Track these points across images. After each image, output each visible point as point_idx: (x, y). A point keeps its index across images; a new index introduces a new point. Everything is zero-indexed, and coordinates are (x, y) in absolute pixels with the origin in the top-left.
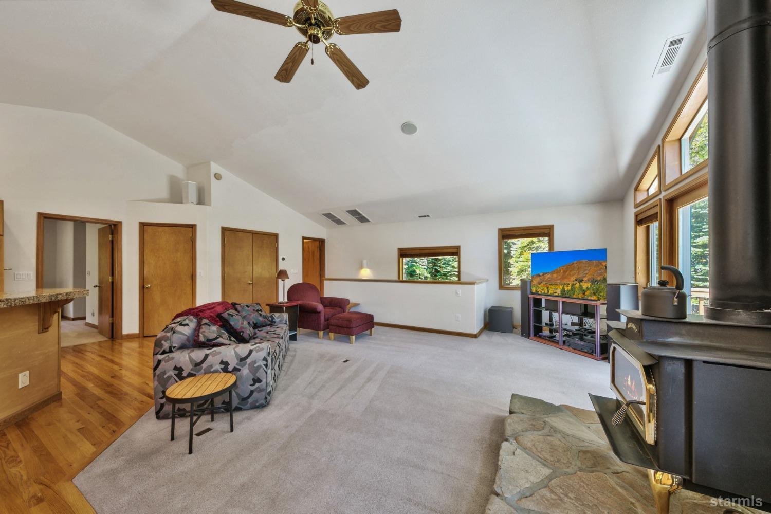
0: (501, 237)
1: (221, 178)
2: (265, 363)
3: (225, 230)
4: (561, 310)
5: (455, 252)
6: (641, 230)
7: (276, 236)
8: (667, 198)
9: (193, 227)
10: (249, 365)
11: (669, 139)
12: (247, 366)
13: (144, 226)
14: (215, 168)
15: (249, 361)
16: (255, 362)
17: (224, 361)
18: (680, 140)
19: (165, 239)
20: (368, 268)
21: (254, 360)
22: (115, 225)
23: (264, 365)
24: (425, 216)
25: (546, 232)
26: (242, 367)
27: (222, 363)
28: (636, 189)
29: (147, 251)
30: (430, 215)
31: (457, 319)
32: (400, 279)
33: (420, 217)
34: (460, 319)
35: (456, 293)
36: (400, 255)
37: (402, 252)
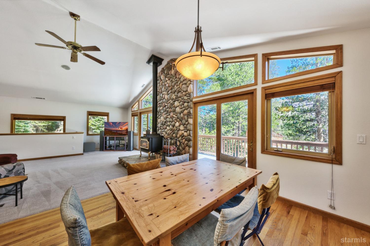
0: (88, 114)
2: (24, 170)
4: (115, 139)
6: (133, 117)
8: (140, 112)
10: (15, 173)
11: (141, 99)
15: (14, 171)
18: (142, 100)
21: (17, 170)
23: (23, 171)
24: (42, 98)
25: (107, 115)
26: (10, 174)
28: (132, 107)
30: (46, 99)
31: (73, 149)
32: (13, 132)
33: (36, 98)
34: (75, 149)
35: (73, 137)
36: (13, 118)
37: (15, 116)
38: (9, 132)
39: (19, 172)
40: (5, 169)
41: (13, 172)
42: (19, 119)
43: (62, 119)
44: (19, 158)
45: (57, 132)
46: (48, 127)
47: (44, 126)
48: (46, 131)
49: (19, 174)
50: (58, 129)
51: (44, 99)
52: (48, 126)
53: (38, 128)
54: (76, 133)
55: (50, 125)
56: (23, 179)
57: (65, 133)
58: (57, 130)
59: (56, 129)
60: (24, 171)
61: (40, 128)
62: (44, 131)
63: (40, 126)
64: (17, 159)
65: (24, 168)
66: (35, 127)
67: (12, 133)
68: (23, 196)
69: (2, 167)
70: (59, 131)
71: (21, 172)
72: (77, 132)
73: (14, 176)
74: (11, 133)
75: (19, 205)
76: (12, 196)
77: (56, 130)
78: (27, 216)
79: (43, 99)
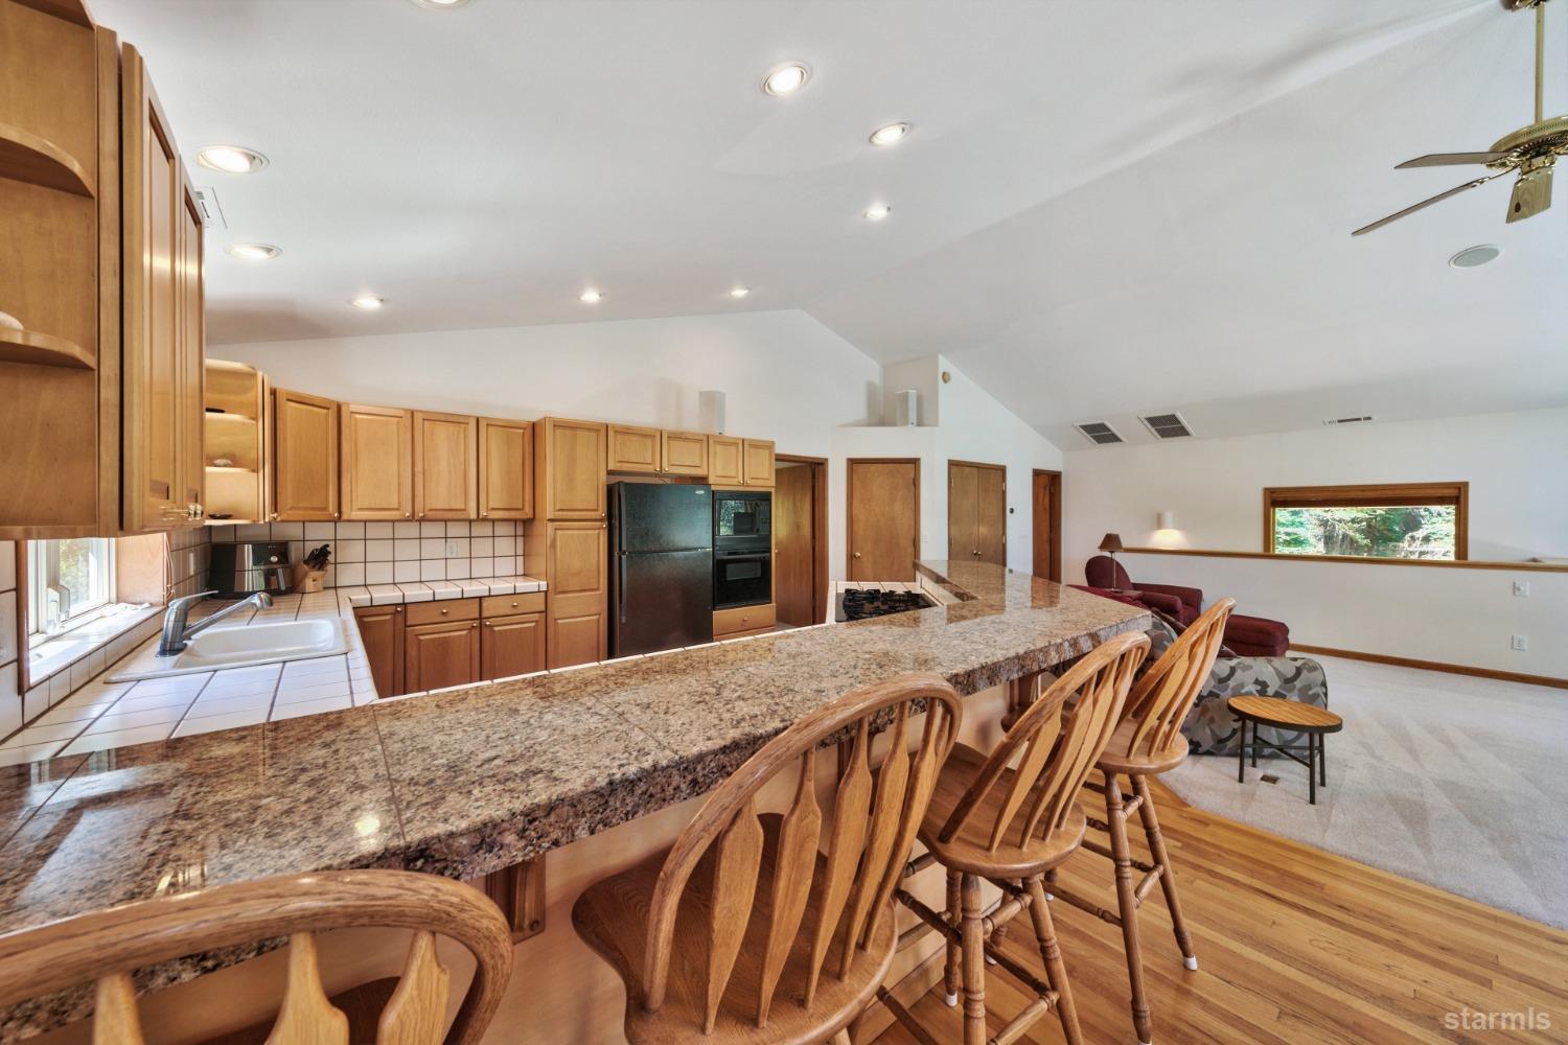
1: (949, 379)
2: (1324, 689)
3: (952, 464)
5: (1455, 496)
7: (1002, 470)
9: (915, 462)
10: (1300, 690)
12: (1296, 691)
13: (853, 463)
14: (944, 364)
15: (1298, 684)
16: (1309, 687)
17: (1260, 679)
19: (879, 484)
20: (1176, 527)
21: (1307, 683)
22: (819, 464)
23: (1323, 693)
24: (1359, 419)
26: (1289, 692)
27: (1257, 682)
29: (856, 502)
30: (1374, 417)
31: (1516, 646)
32: (1269, 551)
33: (1340, 421)
34: (1526, 647)
35: (1515, 588)
36: (1269, 502)
37: (1274, 495)
38: (1259, 548)
39: (1310, 693)
40: (1278, 672)
41: (1295, 686)
42: (1284, 504)
43: (1451, 498)
44: (1293, 639)
45: (1410, 545)
46: (1369, 526)
47: (1353, 521)
48: (1365, 542)
49: (1313, 699)
50: (1415, 534)
51: (1369, 418)
52: (1369, 521)
53: (1334, 527)
54: (1533, 566)
55: (1380, 515)
56: (1331, 724)
57: (1464, 562)
58: (1413, 538)
59: (1405, 533)
60: (1326, 695)
61: (1340, 529)
62: (1356, 542)
63: (1340, 521)
64: (1287, 640)
65: (1324, 685)
66: (1324, 523)
67: (1267, 554)
68: (1327, 780)
69: (1270, 662)
70: (1418, 542)
71: (1316, 696)
72: (1534, 560)
73: (1298, 700)
74: (1265, 550)
75: (1321, 803)
76: (1297, 763)
77: (1407, 537)
78: (1346, 857)
79: (1365, 419)
